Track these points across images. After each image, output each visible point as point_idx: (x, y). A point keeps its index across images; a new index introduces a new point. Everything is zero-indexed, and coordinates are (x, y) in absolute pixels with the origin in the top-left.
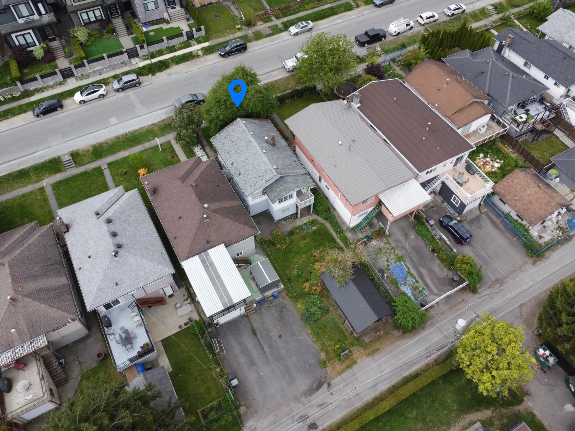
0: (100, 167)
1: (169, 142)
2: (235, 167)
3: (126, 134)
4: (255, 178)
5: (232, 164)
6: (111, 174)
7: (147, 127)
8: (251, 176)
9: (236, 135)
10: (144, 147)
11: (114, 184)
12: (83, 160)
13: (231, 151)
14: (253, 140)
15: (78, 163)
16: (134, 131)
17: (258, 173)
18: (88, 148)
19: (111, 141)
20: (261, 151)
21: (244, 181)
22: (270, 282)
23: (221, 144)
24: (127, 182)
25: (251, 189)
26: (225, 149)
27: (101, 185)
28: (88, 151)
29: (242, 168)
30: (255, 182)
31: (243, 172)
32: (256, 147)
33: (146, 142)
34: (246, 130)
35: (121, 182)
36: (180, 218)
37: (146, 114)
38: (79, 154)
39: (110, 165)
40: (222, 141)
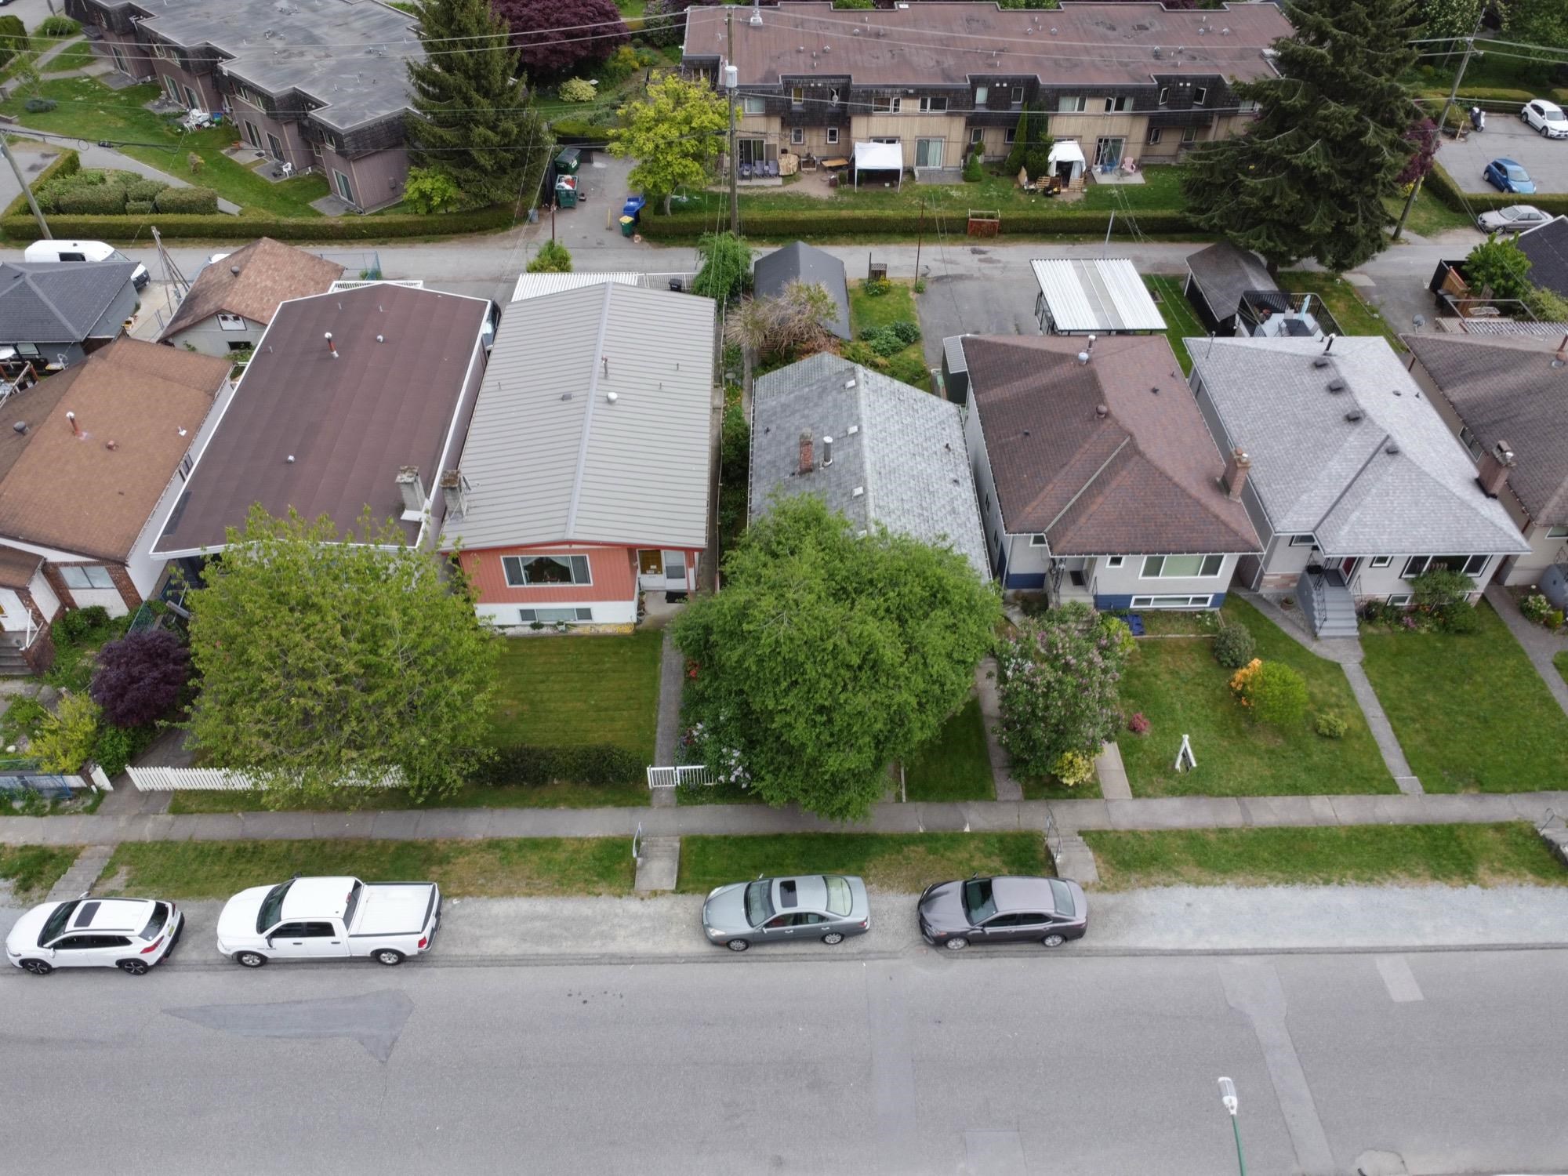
0: (1428, 792)
1: (1136, 795)
2: (951, 470)
3: (1327, 882)
4: (915, 410)
5: (956, 482)
6: (1376, 748)
7: (1229, 882)
8: (921, 420)
10: (1245, 812)
11: (1363, 707)
12: (1512, 845)
13: (944, 507)
14: (868, 466)
15: (1526, 837)
16: (1289, 881)
17: (902, 409)
18: (1496, 880)
19: (1394, 877)
21: (944, 429)
24: (1312, 693)
25: (936, 403)
27: (1414, 720)
28: (1498, 871)
29: (936, 453)
30: (919, 404)
31: (938, 445)
32: (872, 449)
33: (1238, 831)
34: (871, 502)
35: (1333, 699)
37: (1232, 953)
38: (1533, 871)
39: (1389, 787)
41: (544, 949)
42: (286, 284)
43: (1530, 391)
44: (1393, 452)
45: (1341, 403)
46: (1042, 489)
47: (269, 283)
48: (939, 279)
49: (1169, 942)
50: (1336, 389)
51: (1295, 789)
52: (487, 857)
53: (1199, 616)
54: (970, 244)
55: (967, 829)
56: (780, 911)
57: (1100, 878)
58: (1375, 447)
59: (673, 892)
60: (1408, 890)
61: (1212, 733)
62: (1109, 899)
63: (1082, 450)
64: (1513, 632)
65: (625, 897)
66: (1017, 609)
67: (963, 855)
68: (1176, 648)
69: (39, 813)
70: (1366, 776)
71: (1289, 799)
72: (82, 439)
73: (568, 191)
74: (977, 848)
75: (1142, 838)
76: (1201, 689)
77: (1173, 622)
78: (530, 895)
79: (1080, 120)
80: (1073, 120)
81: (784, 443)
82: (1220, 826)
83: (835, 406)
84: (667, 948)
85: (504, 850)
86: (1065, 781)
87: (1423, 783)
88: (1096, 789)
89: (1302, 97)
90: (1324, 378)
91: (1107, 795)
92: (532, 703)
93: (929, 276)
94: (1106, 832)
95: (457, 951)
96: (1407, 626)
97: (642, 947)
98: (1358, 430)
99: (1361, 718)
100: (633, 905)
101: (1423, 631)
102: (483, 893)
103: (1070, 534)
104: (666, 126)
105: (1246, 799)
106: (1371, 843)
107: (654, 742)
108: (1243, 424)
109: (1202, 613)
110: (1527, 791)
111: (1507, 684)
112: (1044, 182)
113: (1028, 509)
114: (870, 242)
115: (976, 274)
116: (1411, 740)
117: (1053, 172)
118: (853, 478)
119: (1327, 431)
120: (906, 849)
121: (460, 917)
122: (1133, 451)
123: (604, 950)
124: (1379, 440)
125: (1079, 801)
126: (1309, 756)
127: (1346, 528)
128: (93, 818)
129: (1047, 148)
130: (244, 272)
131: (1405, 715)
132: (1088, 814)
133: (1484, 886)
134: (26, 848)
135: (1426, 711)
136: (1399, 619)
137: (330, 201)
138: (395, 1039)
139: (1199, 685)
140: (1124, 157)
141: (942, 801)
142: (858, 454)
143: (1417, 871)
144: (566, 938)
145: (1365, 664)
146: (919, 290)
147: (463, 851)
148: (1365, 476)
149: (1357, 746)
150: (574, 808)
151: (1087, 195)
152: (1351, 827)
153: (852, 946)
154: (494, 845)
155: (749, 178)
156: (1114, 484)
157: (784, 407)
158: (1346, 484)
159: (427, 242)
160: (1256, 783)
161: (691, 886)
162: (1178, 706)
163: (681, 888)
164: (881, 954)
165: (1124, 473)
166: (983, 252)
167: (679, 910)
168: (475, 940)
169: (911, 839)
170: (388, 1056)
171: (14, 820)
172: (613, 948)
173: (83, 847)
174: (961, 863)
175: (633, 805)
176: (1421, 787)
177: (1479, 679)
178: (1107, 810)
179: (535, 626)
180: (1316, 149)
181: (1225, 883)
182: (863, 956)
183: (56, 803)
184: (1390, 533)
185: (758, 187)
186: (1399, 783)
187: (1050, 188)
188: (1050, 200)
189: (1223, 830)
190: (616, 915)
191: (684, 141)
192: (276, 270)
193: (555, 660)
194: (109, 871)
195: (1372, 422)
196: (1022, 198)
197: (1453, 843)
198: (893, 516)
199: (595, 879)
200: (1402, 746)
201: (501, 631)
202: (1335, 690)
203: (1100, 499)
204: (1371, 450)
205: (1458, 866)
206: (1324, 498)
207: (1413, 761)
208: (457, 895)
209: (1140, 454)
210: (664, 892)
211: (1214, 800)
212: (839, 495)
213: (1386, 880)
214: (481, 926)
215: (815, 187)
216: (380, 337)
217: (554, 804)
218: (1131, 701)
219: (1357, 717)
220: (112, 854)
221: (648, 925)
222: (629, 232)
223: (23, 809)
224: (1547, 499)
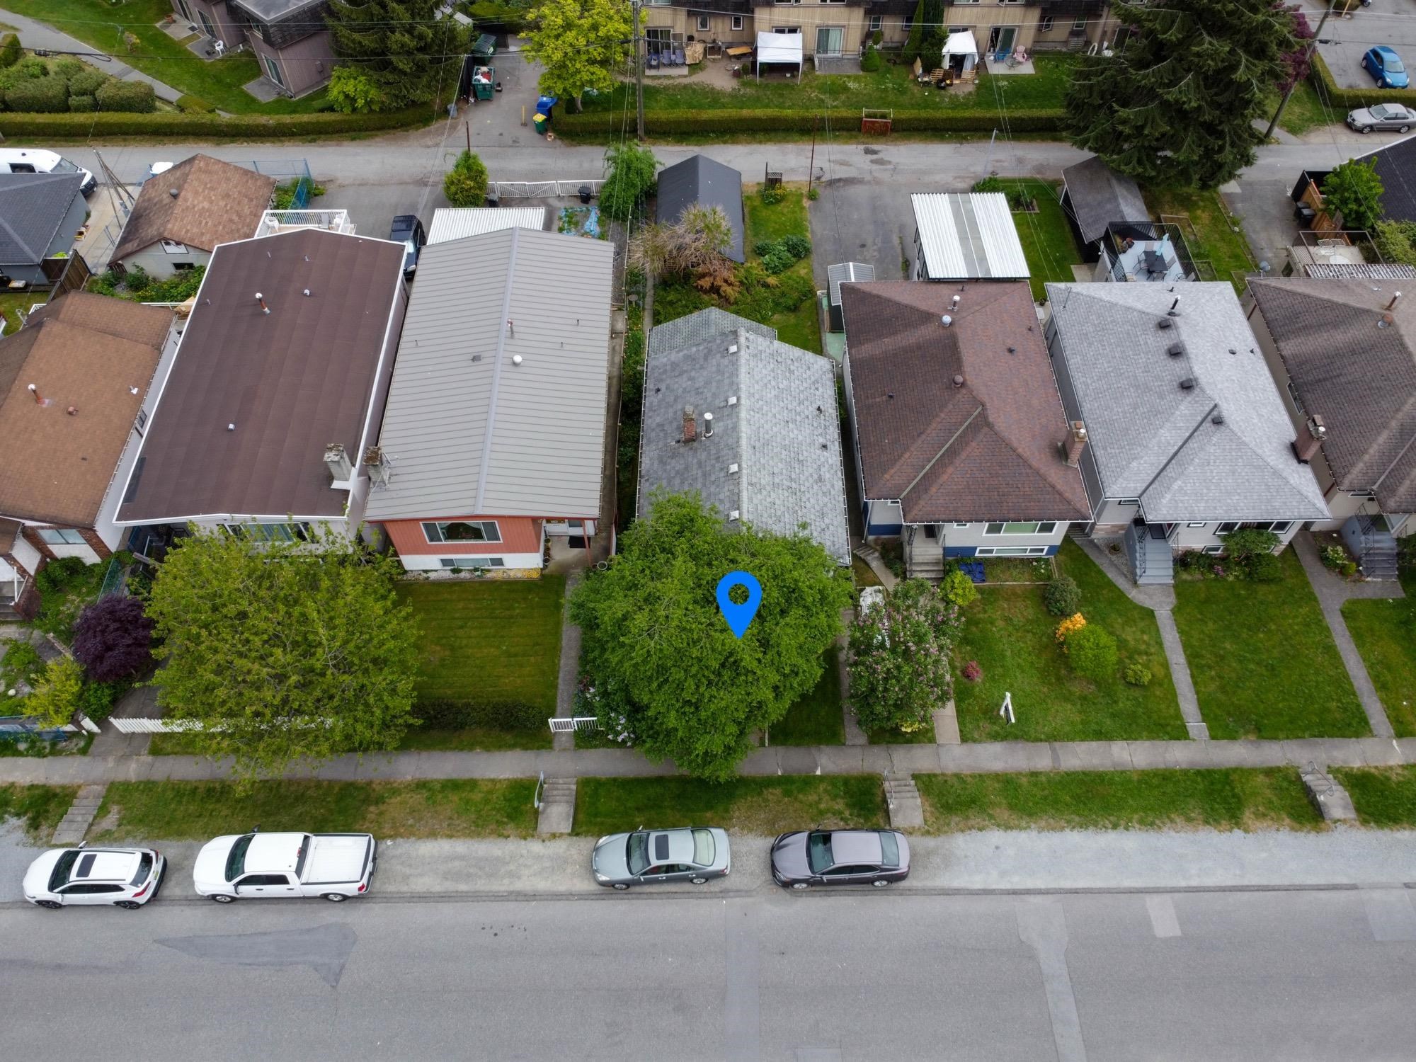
0: (1213, 737)
1: (964, 739)
2: (821, 435)
3: (1115, 827)
4: (792, 372)
5: (825, 447)
6: (1175, 695)
7: (1033, 826)
8: (797, 382)
9: (777, 502)
10: (1055, 757)
11: (1168, 654)
12: (1278, 789)
13: (812, 476)
14: (744, 442)
15: (1290, 782)
16: (1083, 826)
17: (779, 372)
18: (1258, 824)
19: (1172, 821)
20: (743, 401)
21: (817, 389)
22: (851, 264)
23: (827, 521)
24: (1126, 640)
25: (812, 361)
26: (826, 500)
27: (1210, 667)
28: (1261, 816)
29: (808, 417)
30: (796, 364)
31: (810, 408)
32: (749, 421)
33: (1047, 774)
34: (744, 480)
35: (1143, 647)
36: (1011, 351)
37: (1028, 892)
38: (1291, 815)
39: (1180, 733)
40: (823, 526)
41: (463, 887)
42: (222, 203)
43: (1355, 350)
44: (1218, 422)
45: (1177, 369)
46: (900, 457)
47: (206, 205)
48: (831, 183)
49: (977, 882)
50: (1176, 353)
51: (1101, 735)
52: (415, 797)
53: (1035, 564)
54: (863, 143)
55: (818, 773)
56: (655, 862)
57: (925, 821)
58: (1203, 415)
59: (569, 835)
60: (1182, 834)
61: (1035, 679)
62: (930, 842)
63: (938, 420)
64: (1310, 580)
65: (529, 839)
66: (877, 554)
67: (813, 798)
68: (1012, 595)
69: (40, 754)
70: (1162, 722)
71: (1094, 744)
72: (44, 406)
73: (484, 85)
74: (826, 791)
75: (965, 782)
76: (1030, 636)
77: (1012, 570)
78: (450, 837)
79: (975, 10)
80: (968, 10)
81: (672, 406)
82: (1033, 770)
83: (718, 371)
84: (562, 888)
85: (430, 790)
86: (903, 729)
87: (1210, 729)
88: (930, 735)
89: (1179, 31)
90: (1166, 340)
91: (940, 740)
92: (453, 649)
93: (823, 179)
94: (935, 775)
95: (391, 888)
96: (1217, 574)
97: (542, 885)
98: (1189, 399)
99: (1166, 665)
100: (535, 847)
101: (1231, 578)
102: (412, 834)
103: (922, 503)
104: (574, 33)
105: (1057, 745)
106: (1157, 787)
107: (556, 687)
108: (1089, 382)
109: (1038, 560)
110: (1298, 737)
111: (1297, 633)
112: (938, 74)
113: (887, 476)
114: (769, 140)
115: (868, 177)
116: (1205, 687)
117: (946, 64)
118: (730, 452)
119: (1161, 397)
120: (765, 792)
121: (393, 857)
122: (983, 422)
123: (511, 888)
124: (1207, 409)
125: (915, 745)
126: (1116, 702)
127: (1168, 496)
128: (86, 759)
129: (942, 41)
130: (183, 194)
131: (1203, 662)
132: (921, 759)
133: (1246, 831)
134: (32, 787)
135: (1222, 658)
136: (1211, 567)
137: (262, 84)
138: (342, 967)
139: (1028, 632)
140: (1016, 46)
141: (798, 745)
142: (735, 428)
143: (1193, 815)
144: (480, 877)
145: (1176, 611)
146: (812, 197)
147: (395, 792)
148: (1191, 444)
149: (1158, 693)
150: (489, 751)
151: (979, 87)
152: (1143, 771)
153: (715, 886)
154: (421, 785)
155: (657, 67)
156: (963, 455)
157: (674, 365)
158: (1173, 451)
159: (353, 139)
160: (1067, 728)
161: (584, 828)
162: (1008, 653)
163: (575, 832)
164: (738, 892)
165: (974, 444)
166: (875, 152)
167: (574, 851)
168: (406, 878)
169: (769, 782)
170: (337, 982)
171: (21, 761)
172: (519, 886)
173: (79, 787)
174: (810, 806)
175: (538, 749)
176: (1208, 734)
177: (1273, 627)
178: (938, 755)
179: (455, 571)
180: (1188, 85)
181: (1029, 827)
182: (724, 893)
183: (53, 745)
184: (1207, 502)
185: (665, 77)
186: (1189, 729)
187: (943, 80)
188: (943, 92)
189: (1034, 774)
190: (522, 856)
191: (591, 49)
192: (212, 189)
193: (472, 606)
194: (103, 810)
195: (1203, 391)
196: (916, 90)
197: (1228, 788)
198: (764, 492)
199: (505, 820)
200: (1197, 693)
201: (425, 575)
202: (1146, 637)
203: (950, 470)
204: (1200, 419)
205: (1228, 810)
206: (1152, 464)
207: (1205, 706)
208: (390, 837)
209: (989, 425)
210: (561, 835)
211: (1031, 744)
212: (717, 469)
213: (1164, 823)
214: (410, 866)
215: (719, 78)
216: (307, 292)
217: (470, 747)
218: (969, 648)
219: (1162, 665)
220: (104, 793)
221: (548, 864)
222: (542, 129)
223: (27, 750)
224: (1353, 465)
